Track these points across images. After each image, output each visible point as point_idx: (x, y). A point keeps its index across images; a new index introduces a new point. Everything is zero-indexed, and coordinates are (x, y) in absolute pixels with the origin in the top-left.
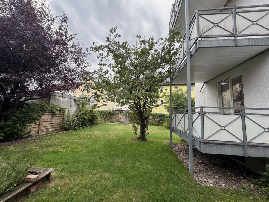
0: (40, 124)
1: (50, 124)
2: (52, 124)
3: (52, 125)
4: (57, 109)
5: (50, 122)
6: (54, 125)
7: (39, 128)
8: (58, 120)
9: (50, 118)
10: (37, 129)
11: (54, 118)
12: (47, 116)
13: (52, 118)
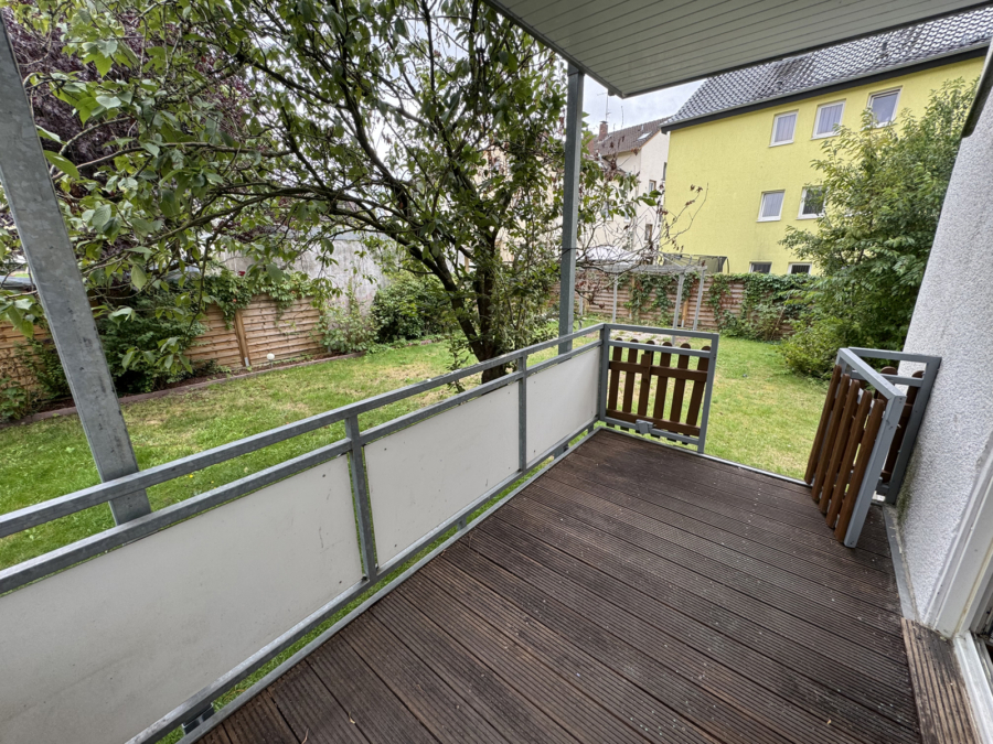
0: (239, 338)
1: (279, 335)
2: (284, 335)
3: (286, 338)
4: (283, 290)
5: (276, 329)
6: (290, 337)
7: (240, 348)
8: (304, 322)
9: (270, 318)
10: (238, 352)
11: (283, 318)
12: (257, 313)
13: (278, 319)
